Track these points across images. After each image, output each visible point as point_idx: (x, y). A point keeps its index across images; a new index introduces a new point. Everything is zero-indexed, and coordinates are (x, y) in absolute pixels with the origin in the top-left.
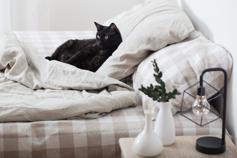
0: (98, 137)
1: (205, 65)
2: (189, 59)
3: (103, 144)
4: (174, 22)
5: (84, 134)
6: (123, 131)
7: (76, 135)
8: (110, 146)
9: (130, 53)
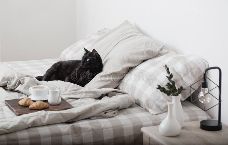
0: (121, 130)
1: (188, 69)
2: (173, 66)
3: (125, 135)
4: (146, 43)
5: (111, 129)
6: (139, 124)
7: (105, 130)
8: (130, 137)
9: (116, 71)
